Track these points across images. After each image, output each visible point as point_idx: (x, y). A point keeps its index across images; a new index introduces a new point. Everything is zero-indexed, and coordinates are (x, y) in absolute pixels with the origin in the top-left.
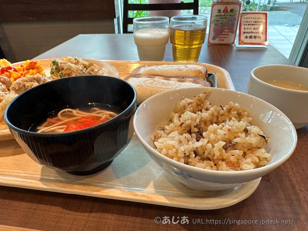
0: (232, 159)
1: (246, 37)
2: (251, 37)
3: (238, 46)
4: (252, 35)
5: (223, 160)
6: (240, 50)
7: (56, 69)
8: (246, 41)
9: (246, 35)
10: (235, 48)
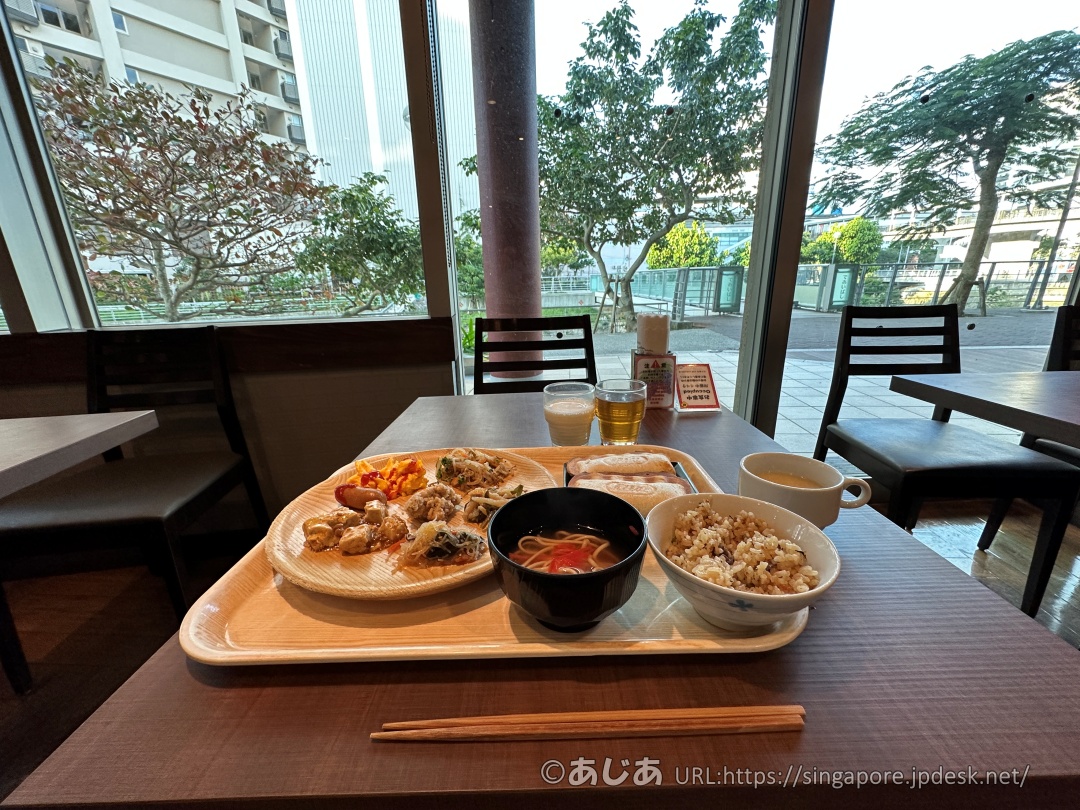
0: (782, 581)
1: (689, 398)
2: (695, 398)
3: (680, 410)
4: (697, 394)
5: (772, 584)
6: (684, 417)
7: (447, 470)
8: (692, 402)
9: (687, 394)
10: (676, 414)
